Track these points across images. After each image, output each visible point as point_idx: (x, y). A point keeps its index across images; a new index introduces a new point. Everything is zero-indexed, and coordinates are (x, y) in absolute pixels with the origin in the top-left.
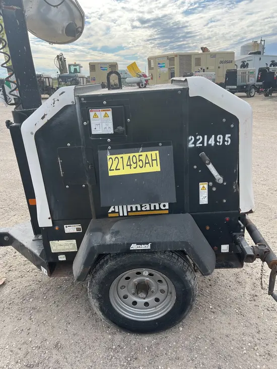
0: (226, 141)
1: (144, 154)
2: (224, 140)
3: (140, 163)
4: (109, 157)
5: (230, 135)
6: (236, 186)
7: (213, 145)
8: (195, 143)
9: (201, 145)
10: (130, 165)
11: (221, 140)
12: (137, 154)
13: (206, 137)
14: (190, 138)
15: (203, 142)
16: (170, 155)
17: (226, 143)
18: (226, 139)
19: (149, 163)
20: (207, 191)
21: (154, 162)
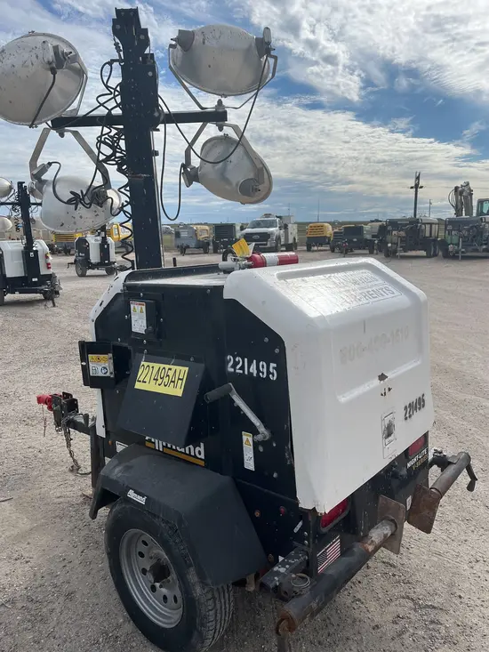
0: (271, 373)
1: (174, 367)
2: (268, 372)
3: (166, 380)
4: (142, 363)
5: (275, 365)
6: (289, 455)
7: (255, 375)
8: (234, 366)
9: (241, 372)
10: (157, 380)
11: (265, 370)
12: (167, 367)
13: (246, 360)
14: (228, 357)
15: (242, 368)
16: (199, 376)
17: (271, 376)
18: (271, 370)
19: (174, 382)
20: (252, 447)
21: (180, 381)
